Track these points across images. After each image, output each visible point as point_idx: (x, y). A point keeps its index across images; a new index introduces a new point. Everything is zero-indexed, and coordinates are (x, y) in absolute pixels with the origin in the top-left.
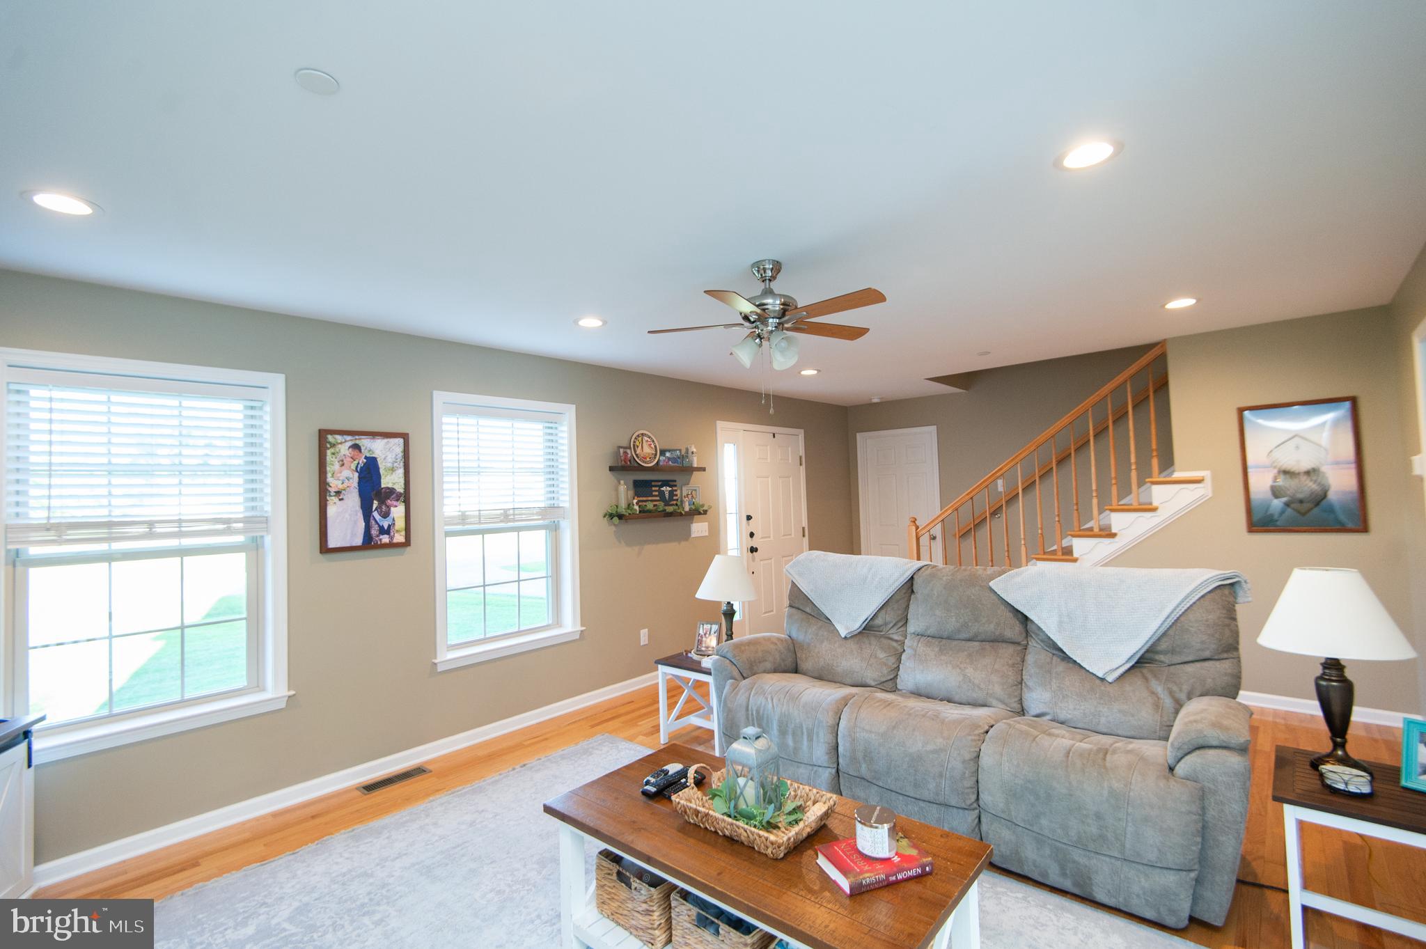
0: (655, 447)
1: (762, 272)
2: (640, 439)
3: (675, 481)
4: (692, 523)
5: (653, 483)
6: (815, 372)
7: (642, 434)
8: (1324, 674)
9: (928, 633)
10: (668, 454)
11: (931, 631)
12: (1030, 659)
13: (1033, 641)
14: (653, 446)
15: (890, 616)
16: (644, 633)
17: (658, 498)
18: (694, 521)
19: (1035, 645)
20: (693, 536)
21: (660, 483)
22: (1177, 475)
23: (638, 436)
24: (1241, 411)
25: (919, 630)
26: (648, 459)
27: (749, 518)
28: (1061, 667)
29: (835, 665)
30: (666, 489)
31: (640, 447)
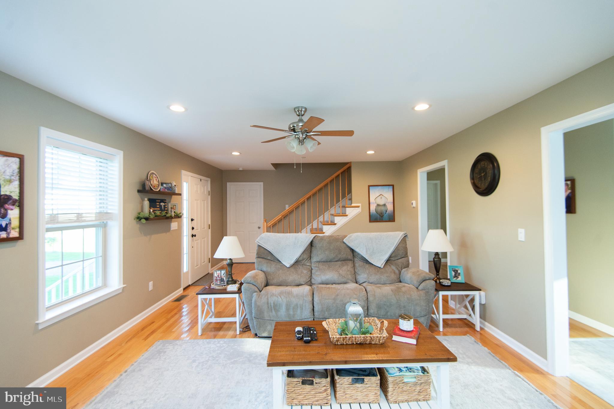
0: (159, 180)
1: (300, 112)
2: (152, 175)
3: (165, 200)
4: (171, 223)
5: (157, 201)
6: (239, 154)
7: (153, 173)
8: (435, 257)
9: (322, 261)
10: (165, 185)
11: (324, 260)
12: (357, 265)
13: (356, 259)
14: (157, 180)
15: (305, 256)
16: (151, 284)
17: (159, 209)
18: (172, 221)
19: (357, 260)
20: (171, 230)
21: (159, 201)
22: (353, 205)
23: (151, 174)
24: (369, 186)
25: (318, 260)
26: (156, 187)
27: (192, 220)
28: (367, 266)
29: (287, 279)
30: (162, 204)
31: (152, 180)
